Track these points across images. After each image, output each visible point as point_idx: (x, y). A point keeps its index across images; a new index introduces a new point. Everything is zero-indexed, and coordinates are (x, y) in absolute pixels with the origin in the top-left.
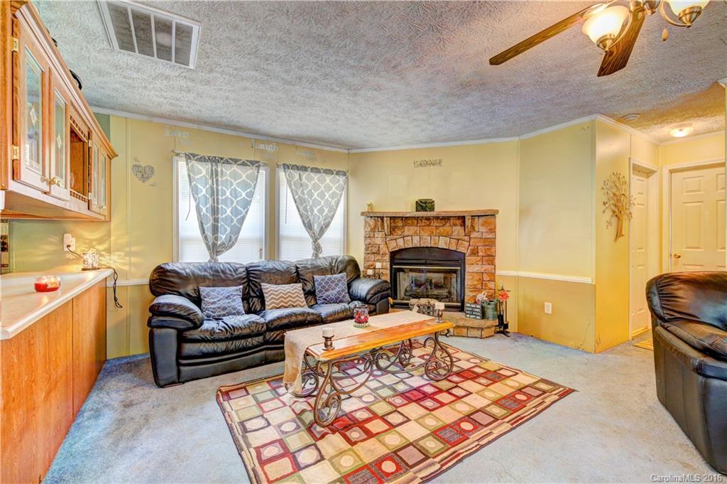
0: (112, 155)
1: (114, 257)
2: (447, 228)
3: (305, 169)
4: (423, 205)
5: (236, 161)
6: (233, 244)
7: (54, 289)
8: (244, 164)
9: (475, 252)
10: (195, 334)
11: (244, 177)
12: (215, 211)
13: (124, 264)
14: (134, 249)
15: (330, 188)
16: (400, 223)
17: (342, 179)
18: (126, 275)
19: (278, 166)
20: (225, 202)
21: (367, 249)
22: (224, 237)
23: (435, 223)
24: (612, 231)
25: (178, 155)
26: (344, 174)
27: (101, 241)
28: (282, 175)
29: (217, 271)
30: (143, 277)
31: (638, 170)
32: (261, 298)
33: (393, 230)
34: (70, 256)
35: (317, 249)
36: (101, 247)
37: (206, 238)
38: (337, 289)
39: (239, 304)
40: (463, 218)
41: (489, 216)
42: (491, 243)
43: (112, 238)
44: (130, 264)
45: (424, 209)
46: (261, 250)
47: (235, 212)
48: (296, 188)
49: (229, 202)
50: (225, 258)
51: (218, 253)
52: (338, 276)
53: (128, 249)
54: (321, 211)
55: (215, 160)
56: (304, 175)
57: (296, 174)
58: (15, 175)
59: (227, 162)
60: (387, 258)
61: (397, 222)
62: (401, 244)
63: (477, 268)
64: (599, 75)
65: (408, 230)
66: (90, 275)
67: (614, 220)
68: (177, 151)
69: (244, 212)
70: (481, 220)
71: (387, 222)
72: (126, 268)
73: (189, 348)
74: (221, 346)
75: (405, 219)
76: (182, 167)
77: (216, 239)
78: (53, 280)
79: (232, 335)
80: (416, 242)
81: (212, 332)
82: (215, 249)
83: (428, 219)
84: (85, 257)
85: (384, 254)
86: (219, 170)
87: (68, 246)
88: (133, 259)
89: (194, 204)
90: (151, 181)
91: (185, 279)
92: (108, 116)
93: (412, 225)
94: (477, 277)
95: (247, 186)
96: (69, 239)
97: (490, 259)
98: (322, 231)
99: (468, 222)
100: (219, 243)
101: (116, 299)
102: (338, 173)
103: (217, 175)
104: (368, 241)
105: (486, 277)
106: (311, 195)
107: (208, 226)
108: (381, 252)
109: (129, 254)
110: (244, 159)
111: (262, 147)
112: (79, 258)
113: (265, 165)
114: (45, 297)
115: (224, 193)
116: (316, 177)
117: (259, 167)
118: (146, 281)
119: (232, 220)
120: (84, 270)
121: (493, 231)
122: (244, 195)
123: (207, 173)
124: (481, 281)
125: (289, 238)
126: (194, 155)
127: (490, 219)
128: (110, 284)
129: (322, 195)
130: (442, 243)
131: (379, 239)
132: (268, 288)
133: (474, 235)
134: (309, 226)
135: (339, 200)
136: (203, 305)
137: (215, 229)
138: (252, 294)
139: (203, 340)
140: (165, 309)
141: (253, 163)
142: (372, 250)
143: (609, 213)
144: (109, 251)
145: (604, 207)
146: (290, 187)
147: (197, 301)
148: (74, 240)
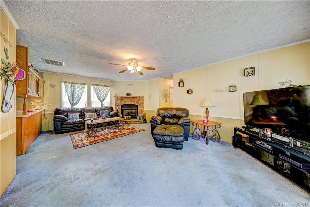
0: (44, 82)
1: (44, 106)
2: (134, 100)
3: (98, 85)
4: (128, 94)
5: (79, 83)
6: (78, 103)
7: (32, 112)
8: (81, 84)
9: (140, 105)
10: (65, 123)
11: (81, 87)
12: (72, 95)
13: (47, 108)
14: (50, 104)
15: (106, 90)
16: (123, 99)
17: (109, 88)
18: (48, 111)
19: (91, 84)
20: (75, 93)
21: (116, 105)
22: (75, 102)
23: (131, 99)
24: (164, 100)
25: (62, 82)
26: (110, 86)
27: (41, 103)
28: (92, 87)
29: (73, 110)
30: (52, 111)
31: (171, 88)
32: (85, 116)
33: (122, 100)
34: (32, 106)
35: (102, 104)
36: (41, 104)
37: (70, 102)
38: (106, 114)
39: (78, 117)
40: (137, 97)
41: (143, 97)
42: (143, 103)
43: (44, 102)
44: (49, 108)
45: (128, 95)
46: (86, 105)
47: (78, 96)
48: (96, 90)
49: (76, 93)
50: (75, 107)
51: (74, 105)
52: (106, 111)
53: (48, 105)
54: (103, 95)
55: (72, 83)
56: (98, 87)
57: (96, 87)
58: (29, 92)
59: (76, 83)
60: (121, 106)
61: (122, 98)
62: (124, 103)
63: (140, 109)
64: (143, 74)
65: (125, 100)
66: (38, 110)
67: (165, 99)
68: (62, 81)
69: (81, 96)
70: (141, 98)
71: (120, 98)
72: (48, 109)
73: (64, 126)
74: (72, 126)
75: (125, 98)
76: (63, 85)
77: (73, 102)
78: (31, 110)
79: (75, 123)
80: (127, 103)
81: (70, 122)
82: (72, 105)
83: (130, 97)
84: (36, 106)
85: (120, 106)
86: (74, 85)
87: (32, 104)
88: (50, 107)
89: (67, 94)
90: (55, 88)
91: (64, 112)
92: (43, 73)
93: (126, 99)
94: (140, 111)
95: (82, 89)
96: (32, 102)
97: (143, 106)
98: (103, 100)
99: (138, 98)
100: (74, 103)
101: (45, 116)
102: (108, 86)
103: (73, 87)
104: (116, 103)
105: (142, 111)
106: (100, 92)
107: (71, 99)
108: (119, 105)
109: (49, 106)
110: (81, 83)
111: (86, 80)
112: (34, 107)
113: (87, 84)
114: (30, 113)
115: (75, 91)
116: (102, 87)
117: (85, 85)
118: (53, 112)
119: (77, 98)
120: (36, 109)
121: (143, 100)
122: (81, 91)
123: (70, 86)
124: (141, 111)
125: (94, 102)
126: (67, 82)
127: (143, 98)
128: (43, 113)
129: (103, 92)
130: (133, 103)
131: (118, 102)
132: (86, 113)
133: (140, 101)
134: (100, 99)
135: (108, 93)
136: (68, 117)
137: (73, 100)
138: (82, 115)
139: (67, 124)
140: (57, 117)
141: (83, 84)
142: (117, 105)
143: (163, 97)
144: (43, 105)
145: (161, 96)
146: (94, 89)
147: (67, 116)
148: (33, 102)
